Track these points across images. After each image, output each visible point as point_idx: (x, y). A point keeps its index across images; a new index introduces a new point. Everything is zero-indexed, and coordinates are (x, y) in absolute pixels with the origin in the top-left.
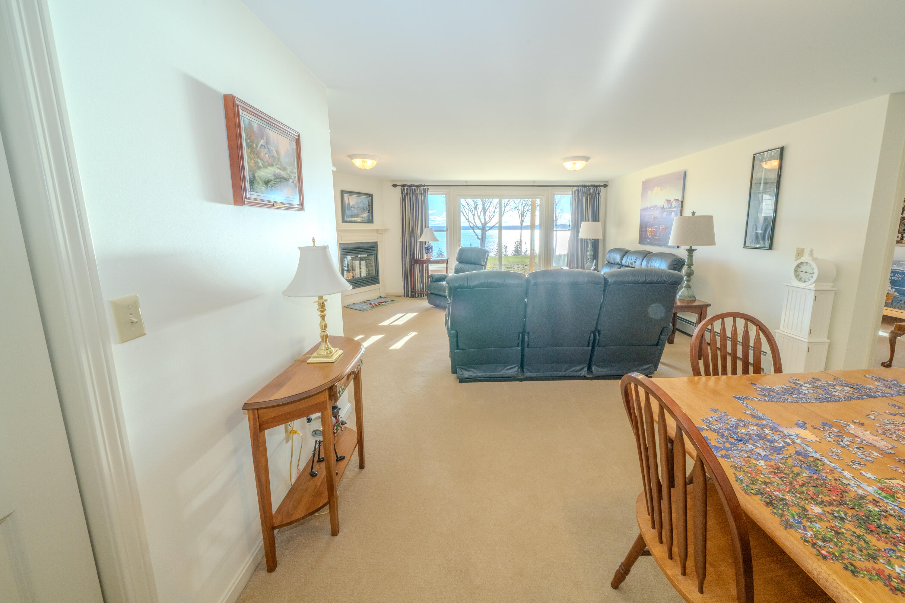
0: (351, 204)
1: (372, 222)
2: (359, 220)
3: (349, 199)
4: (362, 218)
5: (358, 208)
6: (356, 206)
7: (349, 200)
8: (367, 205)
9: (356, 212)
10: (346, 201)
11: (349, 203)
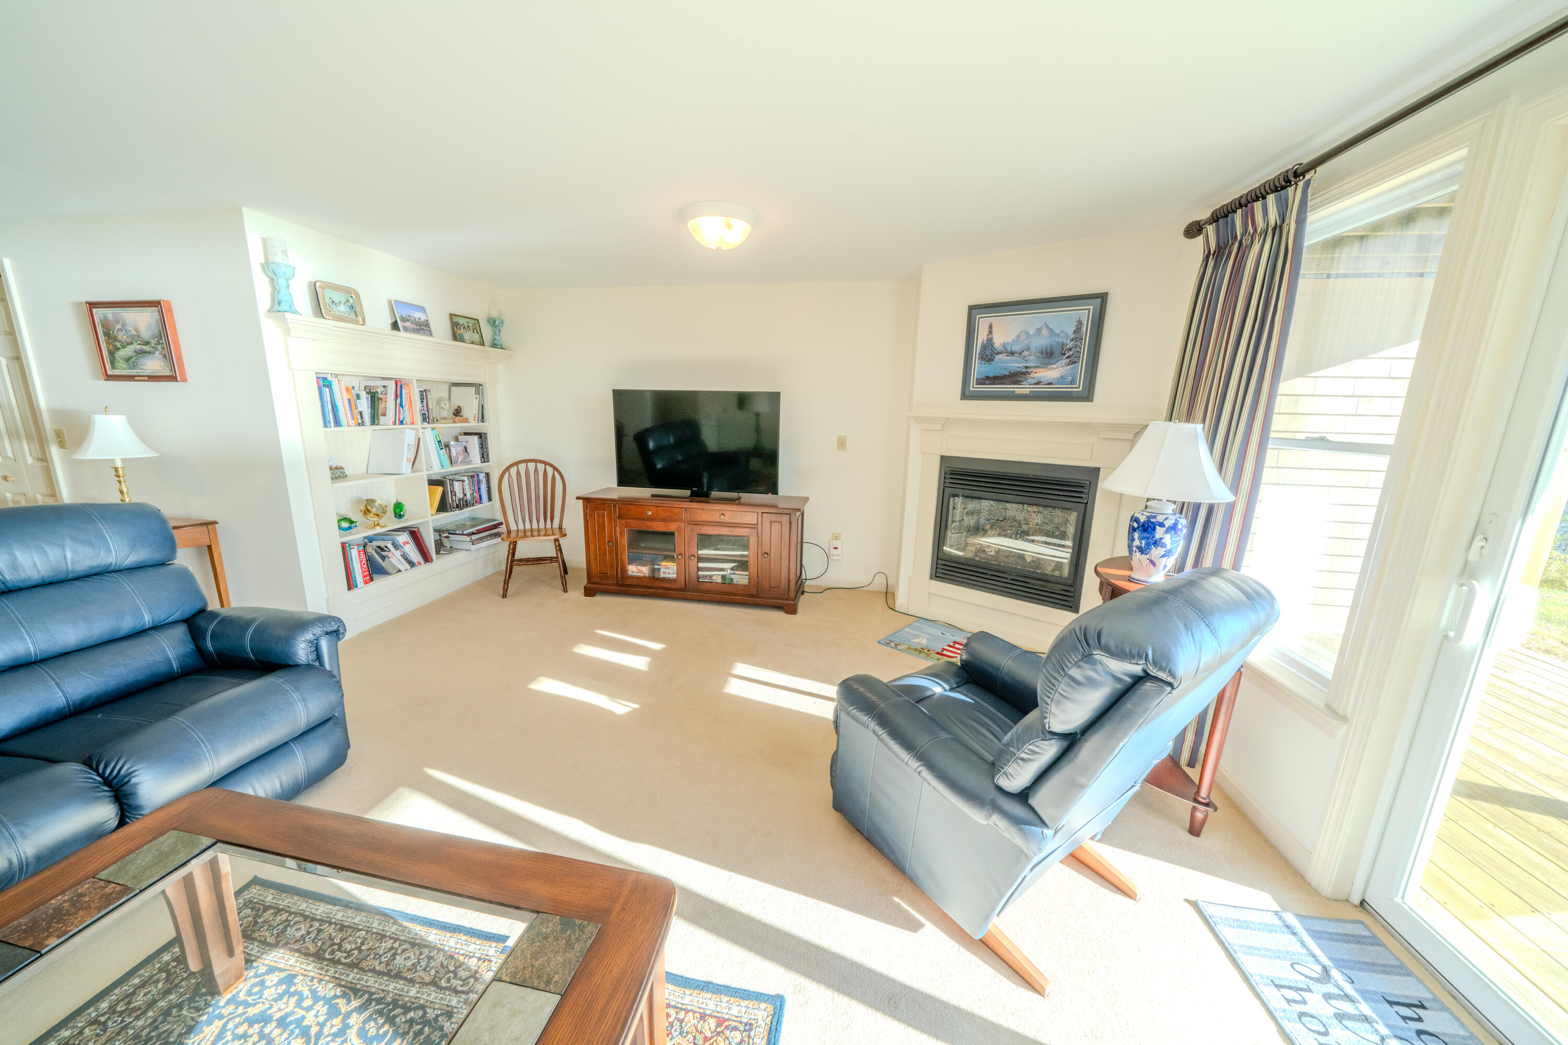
0: (998, 342)
1: (1087, 396)
2: (1027, 391)
3: (991, 327)
4: (1038, 383)
5: (1025, 353)
6: (1016, 348)
7: (990, 332)
8: (1067, 335)
9: (1015, 364)
10: (981, 336)
11: (990, 341)
